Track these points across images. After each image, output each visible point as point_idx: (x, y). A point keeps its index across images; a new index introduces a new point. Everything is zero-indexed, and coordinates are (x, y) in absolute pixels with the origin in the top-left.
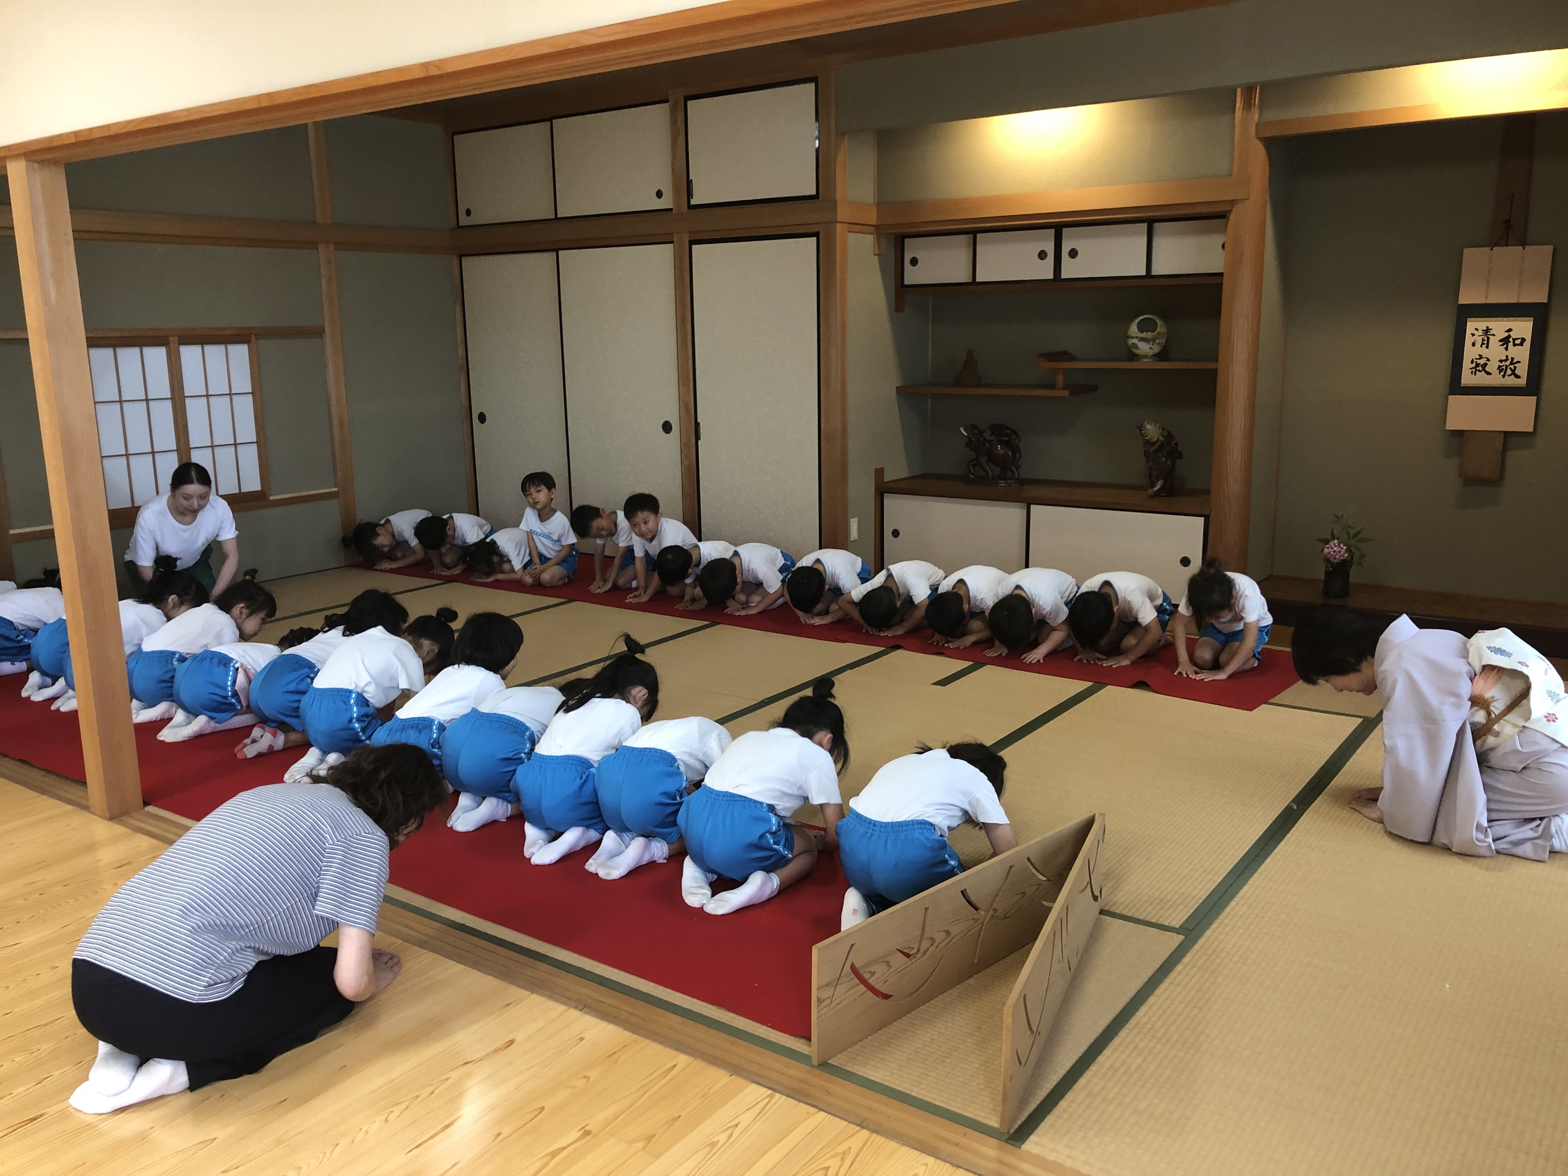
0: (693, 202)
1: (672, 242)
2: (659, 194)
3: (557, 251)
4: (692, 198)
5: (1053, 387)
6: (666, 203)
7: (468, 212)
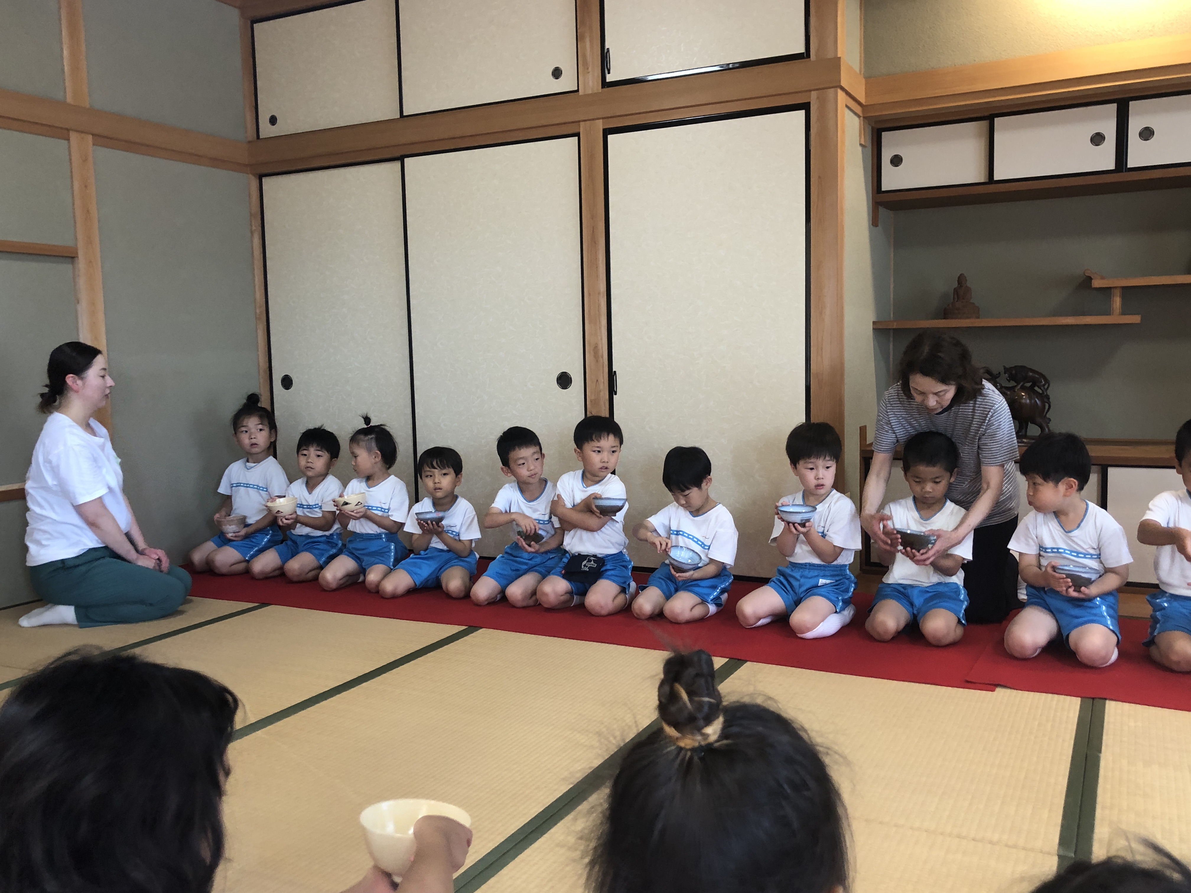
0: (609, 78)
1: (578, 135)
2: (557, 73)
3: (401, 159)
4: (609, 73)
5: (1108, 312)
6: (566, 83)
7: (273, 120)
